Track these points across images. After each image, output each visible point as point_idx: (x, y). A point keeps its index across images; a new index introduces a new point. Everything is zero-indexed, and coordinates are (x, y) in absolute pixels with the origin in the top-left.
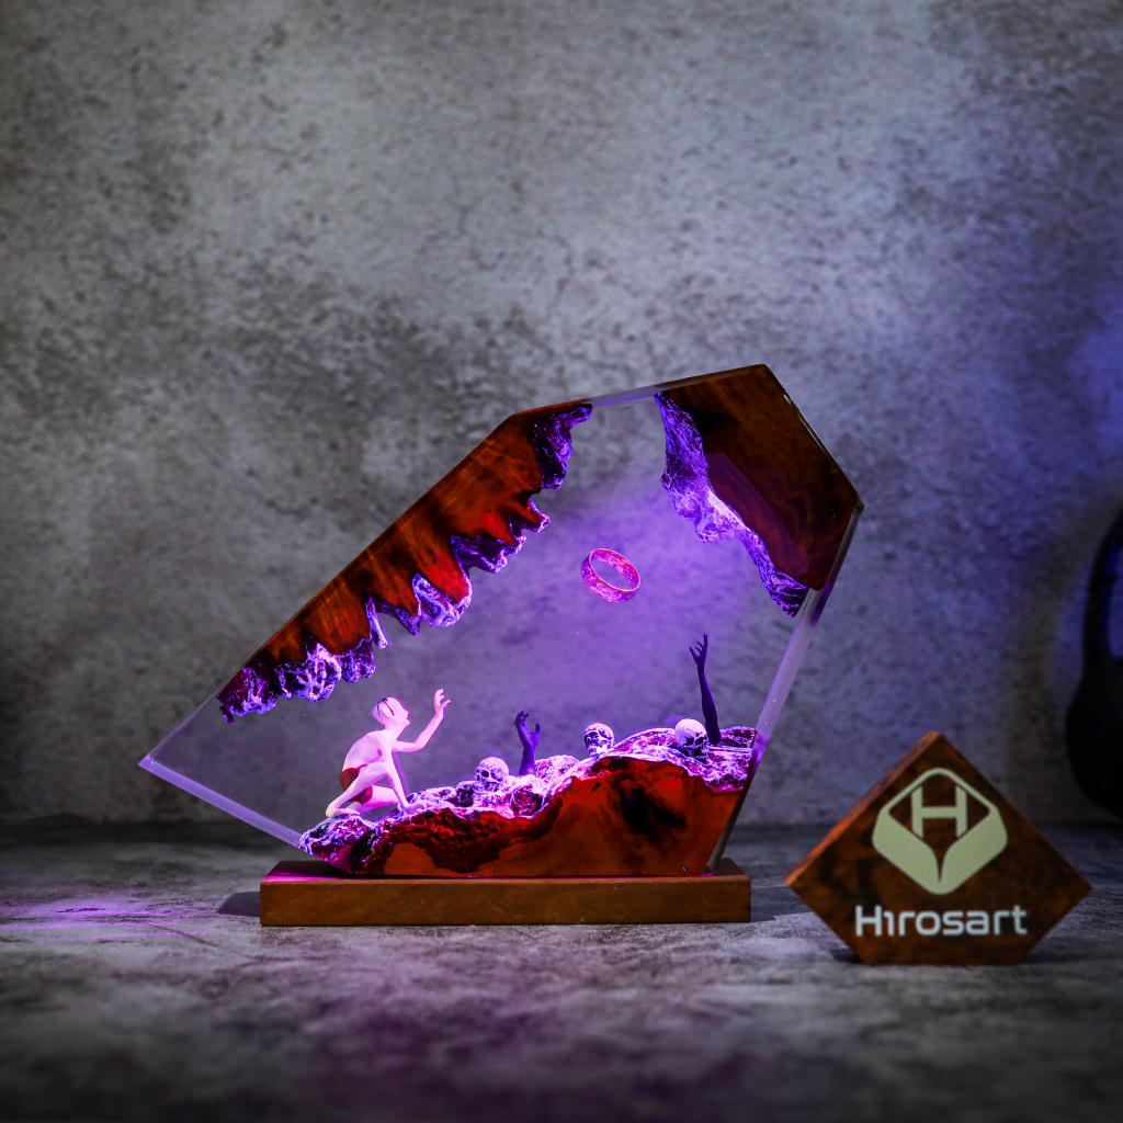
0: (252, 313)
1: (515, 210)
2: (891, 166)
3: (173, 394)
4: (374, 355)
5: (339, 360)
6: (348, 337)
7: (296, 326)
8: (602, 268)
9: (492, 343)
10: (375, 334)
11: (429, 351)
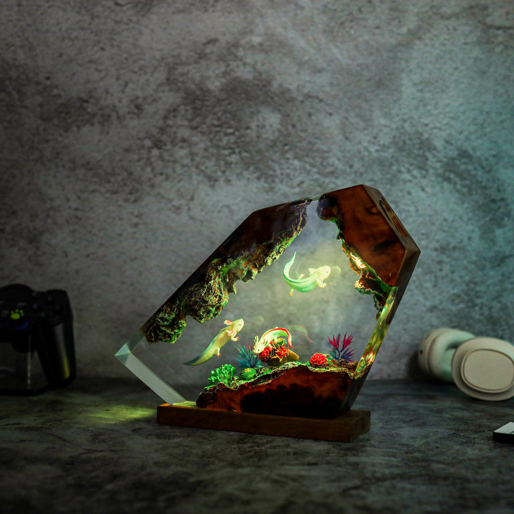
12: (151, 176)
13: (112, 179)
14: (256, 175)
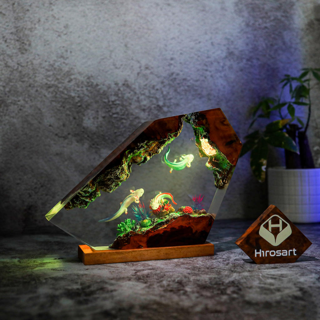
0: (50, 79)
1: (125, 52)
2: (224, 45)
3: (27, 102)
4: (86, 92)
5: (76, 93)
6: (78, 87)
7: (63, 83)
8: (149, 70)
9: (119, 90)
10: (86, 86)
11: (101, 91)
12: (163, 89)
13: (186, 88)
14: (99, 87)
